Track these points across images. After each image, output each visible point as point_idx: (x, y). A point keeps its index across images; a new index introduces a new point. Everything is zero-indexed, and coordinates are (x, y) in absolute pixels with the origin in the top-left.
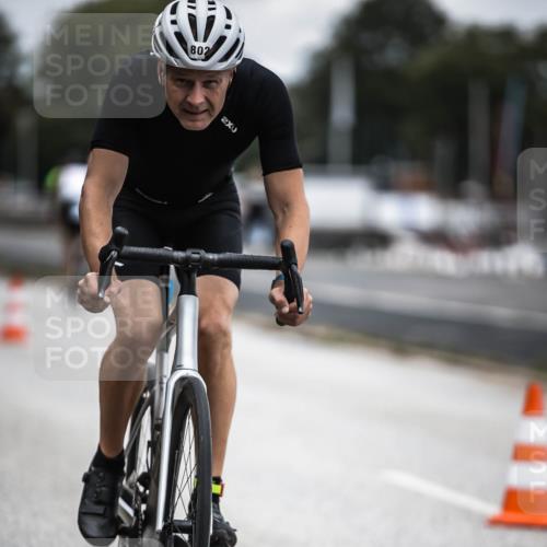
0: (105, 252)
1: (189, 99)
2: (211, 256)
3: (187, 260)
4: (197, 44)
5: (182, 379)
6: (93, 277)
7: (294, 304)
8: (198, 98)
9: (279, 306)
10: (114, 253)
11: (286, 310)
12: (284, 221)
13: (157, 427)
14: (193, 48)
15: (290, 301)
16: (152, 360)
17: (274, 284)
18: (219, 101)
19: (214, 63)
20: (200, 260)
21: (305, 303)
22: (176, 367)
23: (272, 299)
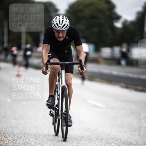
0: (46, 63)
1: (59, 35)
2: (67, 63)
3: (62, 64)
4: (60, 26)
5: (63, 86)
6: (44, 68)
7: (82, 71)
8: (61, 35)
9: (80, 71)
10: (48, 63)
11: (81, 72)
12: (80, 55)
13: (59, 95)
14: (59, 26)
15: (82, 70)
16: (57, 83)
17: (79, 67)
18: (65, 35)
19: (64, 29)
20: (65, 64)
21: (84, 70)
22: (62, 84)
23: (78, 70)
